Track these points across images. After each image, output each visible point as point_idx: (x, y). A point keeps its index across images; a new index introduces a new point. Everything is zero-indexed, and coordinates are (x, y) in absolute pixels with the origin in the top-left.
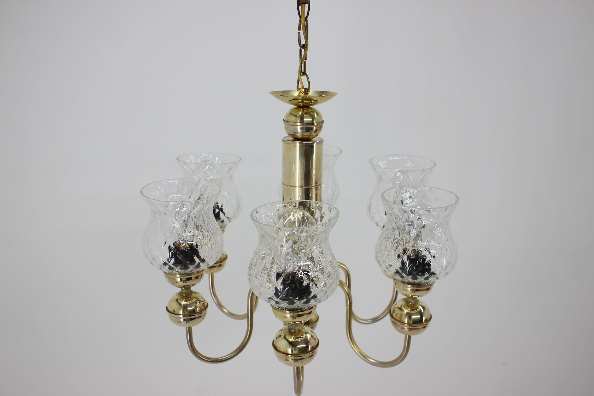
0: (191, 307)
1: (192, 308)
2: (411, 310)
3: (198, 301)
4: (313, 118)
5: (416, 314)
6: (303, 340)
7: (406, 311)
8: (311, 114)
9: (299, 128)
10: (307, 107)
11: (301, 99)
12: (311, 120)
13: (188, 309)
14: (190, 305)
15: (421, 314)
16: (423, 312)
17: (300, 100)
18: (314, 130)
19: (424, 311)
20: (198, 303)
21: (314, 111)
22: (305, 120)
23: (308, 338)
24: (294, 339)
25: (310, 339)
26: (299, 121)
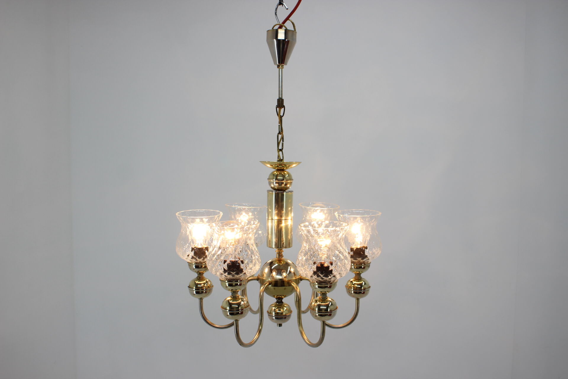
1: (201, 286)
3: (206, 284)
4: (284, 177)
5: (324, 306)
7: (318, 303)
8: (283, 174)
9: (275, 182)
10: (283, 170)
11: (277, 165)
12: (282, 178)
13: (198, 286)
14: (200, 284)
15: (328, 306)
16: (330, 306)
18: (284, 184)
21: (286, 173)
22: (278, 178)
24: (232, 301)
25: (242, 304)
26: (275, 178)
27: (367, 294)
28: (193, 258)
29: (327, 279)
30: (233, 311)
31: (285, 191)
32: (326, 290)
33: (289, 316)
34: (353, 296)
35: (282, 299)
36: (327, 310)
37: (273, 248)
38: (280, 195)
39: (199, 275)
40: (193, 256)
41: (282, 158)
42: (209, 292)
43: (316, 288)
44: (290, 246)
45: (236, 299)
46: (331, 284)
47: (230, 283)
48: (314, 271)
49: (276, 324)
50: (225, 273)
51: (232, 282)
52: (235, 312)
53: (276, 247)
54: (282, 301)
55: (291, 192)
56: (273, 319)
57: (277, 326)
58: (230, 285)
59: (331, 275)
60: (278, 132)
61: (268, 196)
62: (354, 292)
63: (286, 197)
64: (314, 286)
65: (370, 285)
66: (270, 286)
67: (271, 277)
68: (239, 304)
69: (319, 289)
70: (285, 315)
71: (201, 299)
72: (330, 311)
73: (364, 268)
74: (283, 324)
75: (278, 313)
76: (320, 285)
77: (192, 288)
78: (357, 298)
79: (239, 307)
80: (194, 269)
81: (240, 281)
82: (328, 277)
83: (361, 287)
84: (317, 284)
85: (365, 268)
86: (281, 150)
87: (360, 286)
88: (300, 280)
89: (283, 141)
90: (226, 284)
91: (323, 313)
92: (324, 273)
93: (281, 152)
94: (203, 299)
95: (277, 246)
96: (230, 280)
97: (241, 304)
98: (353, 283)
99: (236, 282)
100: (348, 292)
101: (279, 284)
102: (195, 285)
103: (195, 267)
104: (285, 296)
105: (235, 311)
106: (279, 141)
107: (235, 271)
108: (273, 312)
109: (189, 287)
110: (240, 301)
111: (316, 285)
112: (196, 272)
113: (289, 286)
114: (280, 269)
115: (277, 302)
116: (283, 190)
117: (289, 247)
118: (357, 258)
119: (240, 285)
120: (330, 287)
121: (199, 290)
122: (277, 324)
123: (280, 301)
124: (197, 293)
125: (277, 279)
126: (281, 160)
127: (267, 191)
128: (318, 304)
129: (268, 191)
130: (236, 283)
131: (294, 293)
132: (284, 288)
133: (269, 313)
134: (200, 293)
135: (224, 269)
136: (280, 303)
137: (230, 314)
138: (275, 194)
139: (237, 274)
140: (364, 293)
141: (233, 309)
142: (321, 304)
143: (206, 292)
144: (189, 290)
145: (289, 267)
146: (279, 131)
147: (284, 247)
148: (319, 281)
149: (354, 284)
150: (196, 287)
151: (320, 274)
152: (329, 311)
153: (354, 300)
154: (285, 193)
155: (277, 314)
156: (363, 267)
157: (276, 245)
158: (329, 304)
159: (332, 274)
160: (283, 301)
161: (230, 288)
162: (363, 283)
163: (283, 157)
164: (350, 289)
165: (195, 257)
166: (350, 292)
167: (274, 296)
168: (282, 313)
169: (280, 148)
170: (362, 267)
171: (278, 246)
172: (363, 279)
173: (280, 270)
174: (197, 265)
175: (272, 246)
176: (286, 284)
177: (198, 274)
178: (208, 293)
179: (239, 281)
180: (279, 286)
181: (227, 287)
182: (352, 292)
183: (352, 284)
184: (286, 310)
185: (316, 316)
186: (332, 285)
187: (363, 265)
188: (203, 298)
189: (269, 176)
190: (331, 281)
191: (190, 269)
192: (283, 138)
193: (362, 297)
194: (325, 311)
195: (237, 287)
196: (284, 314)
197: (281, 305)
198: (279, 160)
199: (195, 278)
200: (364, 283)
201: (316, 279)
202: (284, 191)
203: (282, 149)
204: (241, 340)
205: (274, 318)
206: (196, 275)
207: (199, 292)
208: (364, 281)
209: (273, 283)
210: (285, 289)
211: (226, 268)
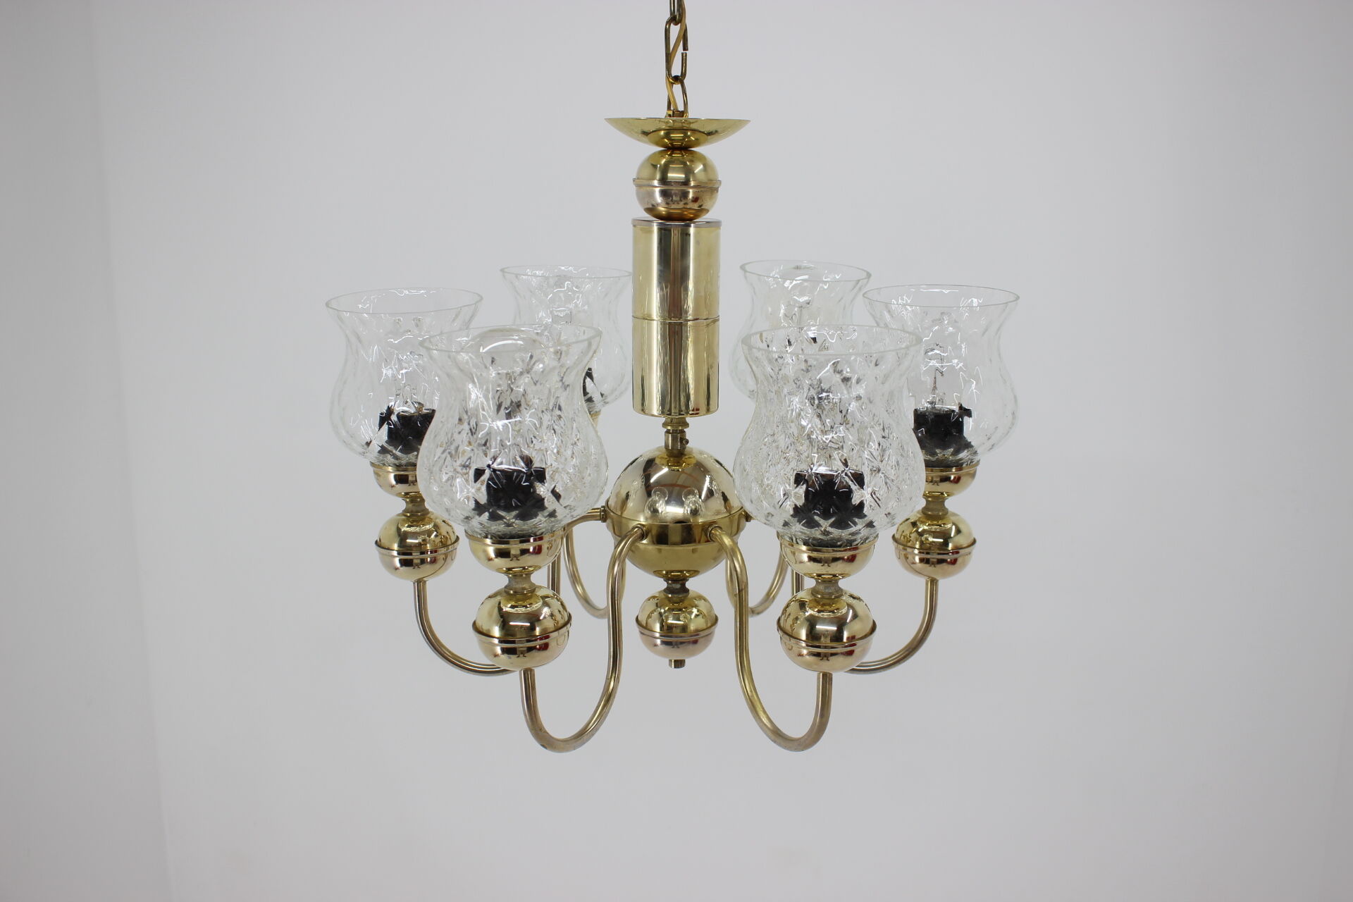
0: (417, 539)
1: (417, 541)
2: (819, 611)
3: (435, 533)
4: (689, 171)
5: (831, 621)
6: (528, 614)
7: (809, 612)
8: (685, 164)
9: (657, 190)
10: (685, 148)
11: (664, 130)
12: (684, 176)
13: (408, 541)
14: (415, 535)
15: (841, 624)
16: (848, 621)
17: (662, 133)
18: (691, 196)
19: (851, 621)
20: (433, 536)
21: (697, 158)
22: (670, 175)
23: (542, 614)
24: (510, 607)
25: (545, 618)
26: (658, 176)
27: (964, 564)
28: (383, 450)
29: (844, 534)
30: (513, 642)
31: (694, 223)
32: (837, 568)
33: (709, 636)
34: (918, 572)
35: (685, 579)
36: (837, 637)
37: (653, 415)
38: (675, 237)
39: (410, 505)
40: (386, 445)
41: (681, 108)
42: (445, 559)
43: (801, 562)
44: (711, 409)
45: (524, 600)
46: (856, 549)
47: (503, 546)
48: (795, 505)
49: (667, 661)
50: (480, 515)
51: (507, 543)
52: (521, 645)
53: (663, 413)
54: (684, 585)
55: (715, 225)
56: (656, 645)
57: (670, 665)
58: (501, 554)
59: (856, 520)
60: (668, 16)
61: (636, 240)
62: (922, 560)
63: (697, 243)
64: (794, 554)
65: (975, 535)
66: (645, 542)
67: (648, 513)
68: (534, 618)
69: (812, 564)
70: (697, 632)
71: (420, 585)
72: (848, 638)
73: (957, 480)
74: (688, 661)
75: (670, 627)
76: (815, 554)
77: (388, 549)
78: (929, 577)
79: (535, 629)
80: (393, 486)
81: (535, 540)
82: (847, 526)
83: (946, 544)
84: (804, 548)
85: (961, 481)
86: (679, 79)
87: (942, 540)
88: (743, 520)
89: (685, 48)
90: (485, 552)
91: (826, 647)
92: (834, 513)
93: (680, 85)
94: (425, 582)
95: (667, 407)
96: (500, 537)
97: (541, 618)
98: (920, 530)
99: (522, 542)
100: (902, 557)
101: (675, 536)
102: (398, 539)
103: (395, 480)
104: (695, 573)
105: (521, 642)
106: (671, 49)
107: (516, 508)
108: (655, 623)
109: (378, 544)
110: (536, 606)
111: (804, 552)
112: (399, 495)
113: (708, 541)
114: (678, 486)
115: (668, 590)
116: (686, 219)
117: (708, 411)
118: (938, 451)
119: (538, 551)
120: (852, 559)
121: (411, 554)
122: (671, 661)
123: (678, 586)
124: (405, 563)
125: (669, 519)
126: (682, 114)
127: (630, 222)
128: (807, 614)
129: (637, 223)
130: (525, 546)
131: (724, 561)
132: (689, 547)
133: (644, 627)
134: (417, 565)
135: (477, 502)
136: (677, 592)
137: (505, 651)
138: (660, 230)
139: (524, 516)
140: (954, 562)
141: (513, 635)
142: (817, 614)
143: (434, 561)
144: (380, 553)
145: (708, 479)
146: (672, 13)
147: (690, 413)
148: (814, 539)
149: (921, 534)
150: (399, 546)
151: (816, 518)
152: (845, 640)
153: (919, 584)
154: (692, 230)
155: (667, 630)
156: (952, 477)
157: (663, 403)
158: (847, 613)
159: (863, 516)
160: (688, 585)
161: (503, 563)
162: (951, 529)
163: (686, 104)
164: (909, 550)
165: (390, 448)
166: (907, 558)
167: (657, 573)
168: (684, 628)
169: (676, 71)
170: (950, 478)
171: (670, 410)
172: (954, 515)
173: (677, 489)
174: (402, 473)
175: (651, 409)
176: (697, 533)
177: (406, 502)
178: (440, 562)
179: (532, 540)
180: (675, 544)
181: (490, 559)
182: (914, 558)
183: (917, 531)
184: (697, 616)
185: (800, 655)
186: (857, 551)
187: (954, 470)
188: (425, 579)
189: (639, 172)
190: (855, 540)
191: (380, 486)
192: (684, 37)
193: (946, 575)
194: (832, 640)
195: (528, 560)
196: (692, 627)
197: (682, 601)
198: (671, 113)
199: (398, 515)
200: (954, 527)
201: (805, 534)
202: (691, 220)
203: (684, 74)
204: (546, 732)
205: (659, 642)
206: (401, 505)
207: (412, 560)
208: (954, 524)
209: (654, 532)
210: (694, 551)
211: (483, 499)
